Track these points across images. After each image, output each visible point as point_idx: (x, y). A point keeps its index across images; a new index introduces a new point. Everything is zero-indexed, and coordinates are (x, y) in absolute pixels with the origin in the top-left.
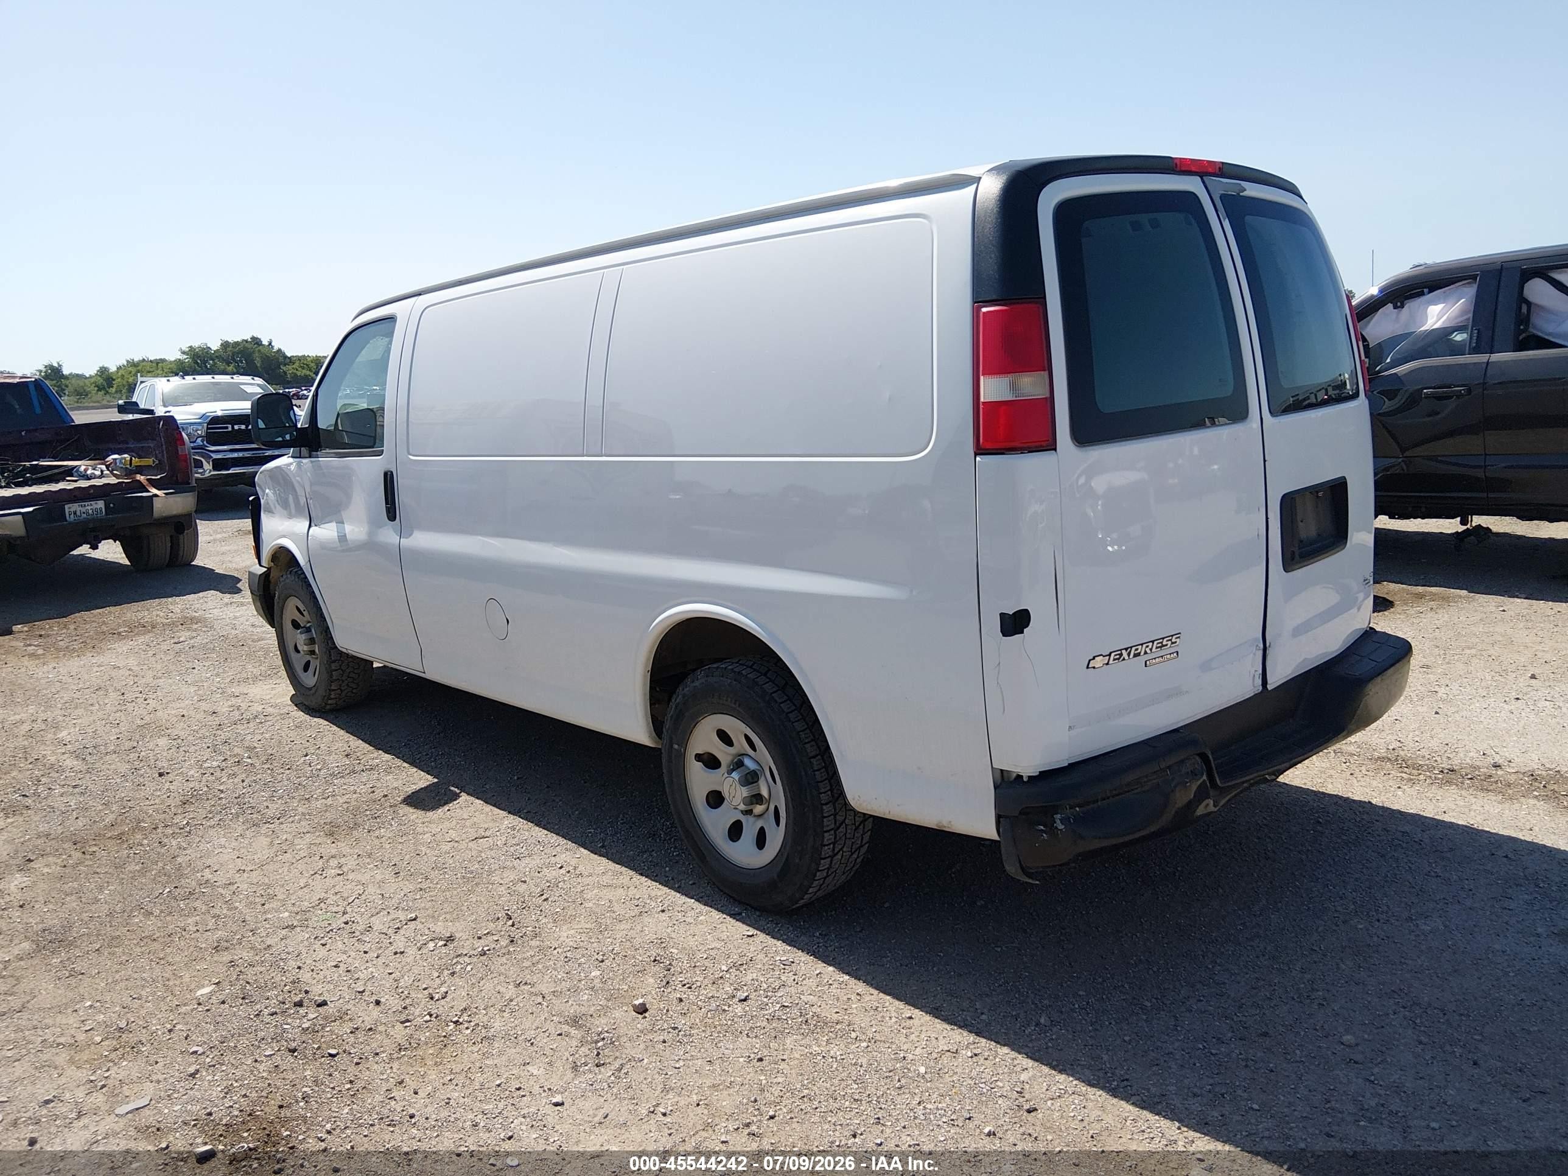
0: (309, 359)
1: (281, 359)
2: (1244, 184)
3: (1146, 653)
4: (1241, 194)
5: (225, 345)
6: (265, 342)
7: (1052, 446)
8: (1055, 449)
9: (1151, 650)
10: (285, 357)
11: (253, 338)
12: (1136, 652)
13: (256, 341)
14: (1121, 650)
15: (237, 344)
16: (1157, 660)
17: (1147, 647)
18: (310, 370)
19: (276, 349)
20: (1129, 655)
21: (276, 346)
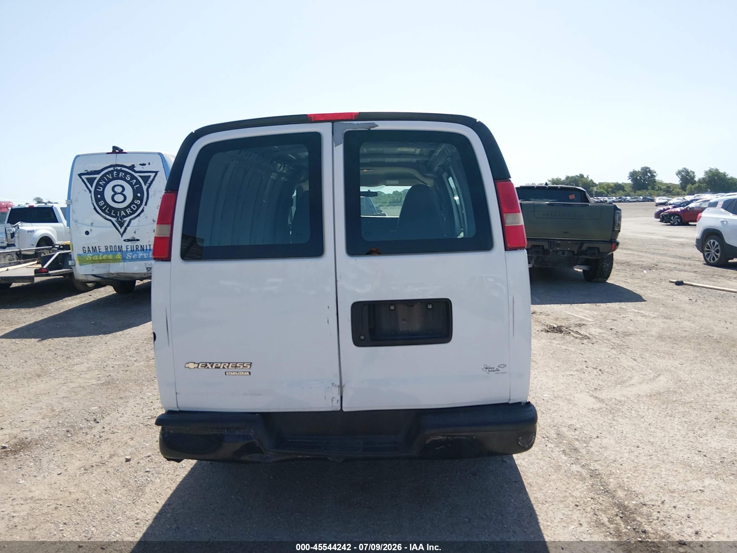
0: (604, 184)
1: (591, 184)
2: (376, 122)
3: (224, 368)
4: (372, 129)
5: (567, 178)
6: (585, 176)
7: (168, 259)
8: (170, 261)
9: (228, 367)
10: (594, 183)
11: (581, 175)
12: (217, 366)
13: (582, 176)
14: (206, 363)
15: (572, 177)
16: (234, 373)
17: (225, 365)
18: (604, 189)
19: (590, 179)
20: (212, 366)
21: (590, 178)
